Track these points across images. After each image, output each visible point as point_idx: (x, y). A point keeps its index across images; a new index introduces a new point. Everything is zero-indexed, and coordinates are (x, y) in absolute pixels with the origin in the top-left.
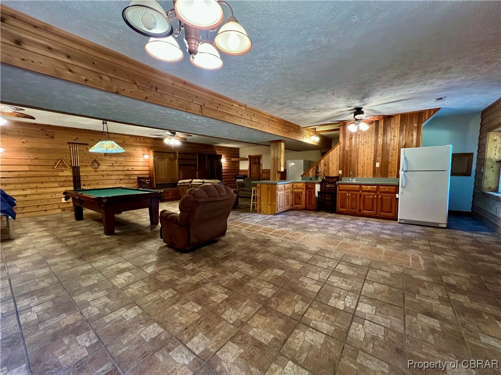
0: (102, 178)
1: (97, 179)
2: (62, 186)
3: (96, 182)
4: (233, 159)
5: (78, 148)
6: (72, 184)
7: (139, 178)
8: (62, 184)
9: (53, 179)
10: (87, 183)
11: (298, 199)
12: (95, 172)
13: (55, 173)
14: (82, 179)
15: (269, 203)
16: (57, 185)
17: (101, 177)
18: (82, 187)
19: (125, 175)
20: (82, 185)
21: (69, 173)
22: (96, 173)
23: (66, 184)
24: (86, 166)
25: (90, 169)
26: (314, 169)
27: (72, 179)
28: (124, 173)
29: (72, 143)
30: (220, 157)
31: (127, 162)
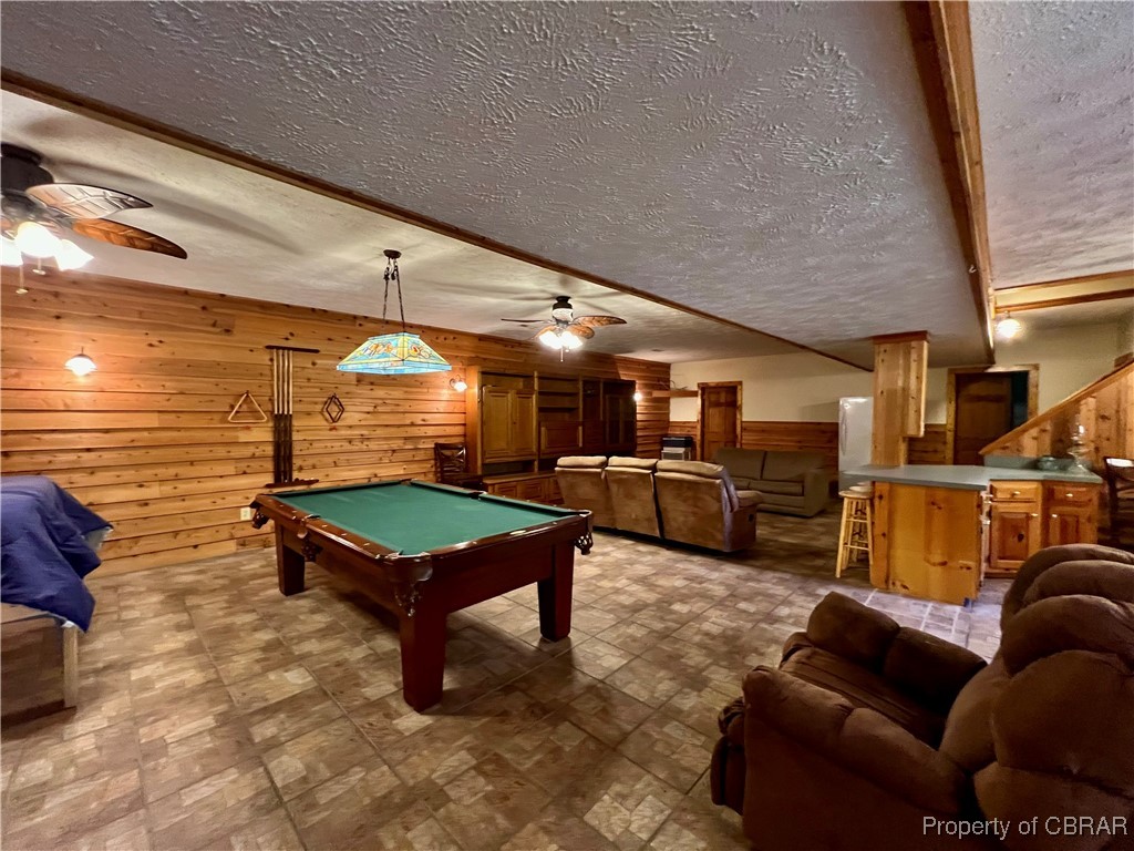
0: (347, 446)
1: (333, 450)
2: (245, 473)
3: (329, 460)
4: (657, 394)
5: (291, 362)
6: (270, 465)
7: (438, 447)
8: (243, 466)
9: (221, 452)
10: (310, 461)
11: (1012, 541)
12: (331, 430)
13: (229, 436)
14: (295, 452)
15: (938, 558)
16: (230, 469)
17: (346, 444)
18: (296, 475)
19: (406, 438)
20: (295, 467)
21: (263, 434)
22: (334, 432)
23: (255, 465)
24: (309, 414)
25: (319, 421)
26: (1044, 431)
27: (269, 450)
28: (402, 432)
29: (278, 348)
30: (630, 386)
31: (410, 403)
